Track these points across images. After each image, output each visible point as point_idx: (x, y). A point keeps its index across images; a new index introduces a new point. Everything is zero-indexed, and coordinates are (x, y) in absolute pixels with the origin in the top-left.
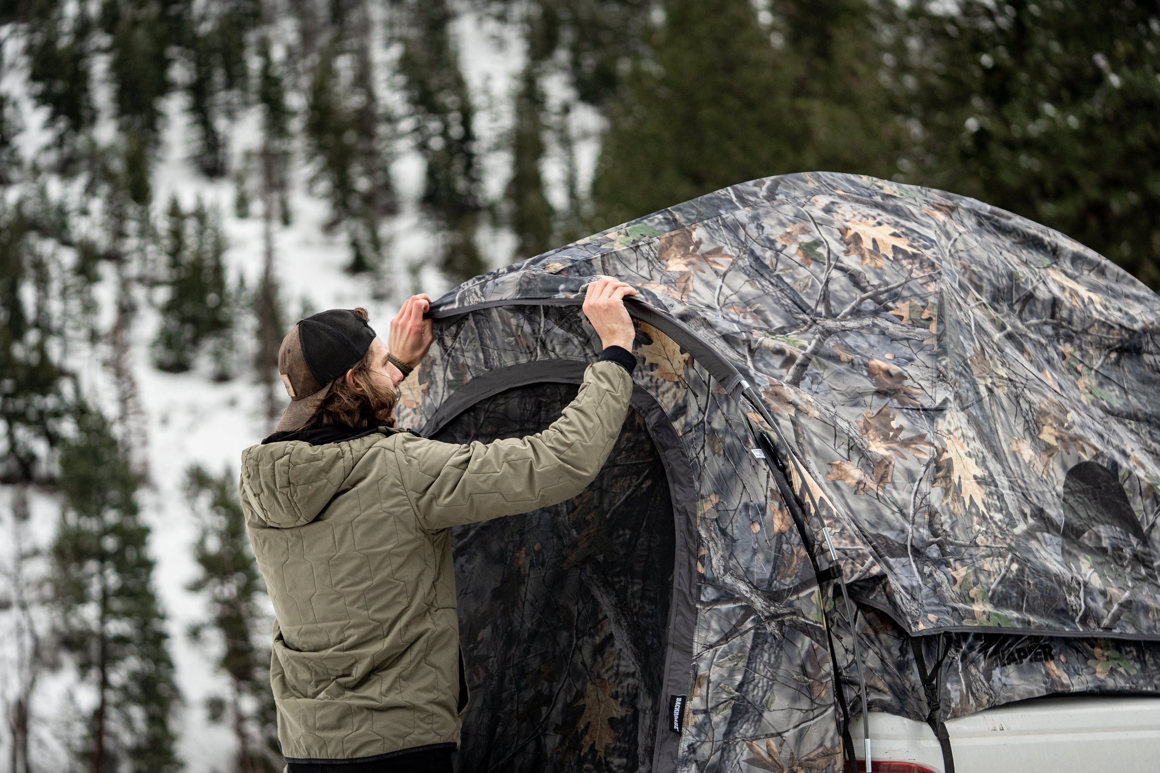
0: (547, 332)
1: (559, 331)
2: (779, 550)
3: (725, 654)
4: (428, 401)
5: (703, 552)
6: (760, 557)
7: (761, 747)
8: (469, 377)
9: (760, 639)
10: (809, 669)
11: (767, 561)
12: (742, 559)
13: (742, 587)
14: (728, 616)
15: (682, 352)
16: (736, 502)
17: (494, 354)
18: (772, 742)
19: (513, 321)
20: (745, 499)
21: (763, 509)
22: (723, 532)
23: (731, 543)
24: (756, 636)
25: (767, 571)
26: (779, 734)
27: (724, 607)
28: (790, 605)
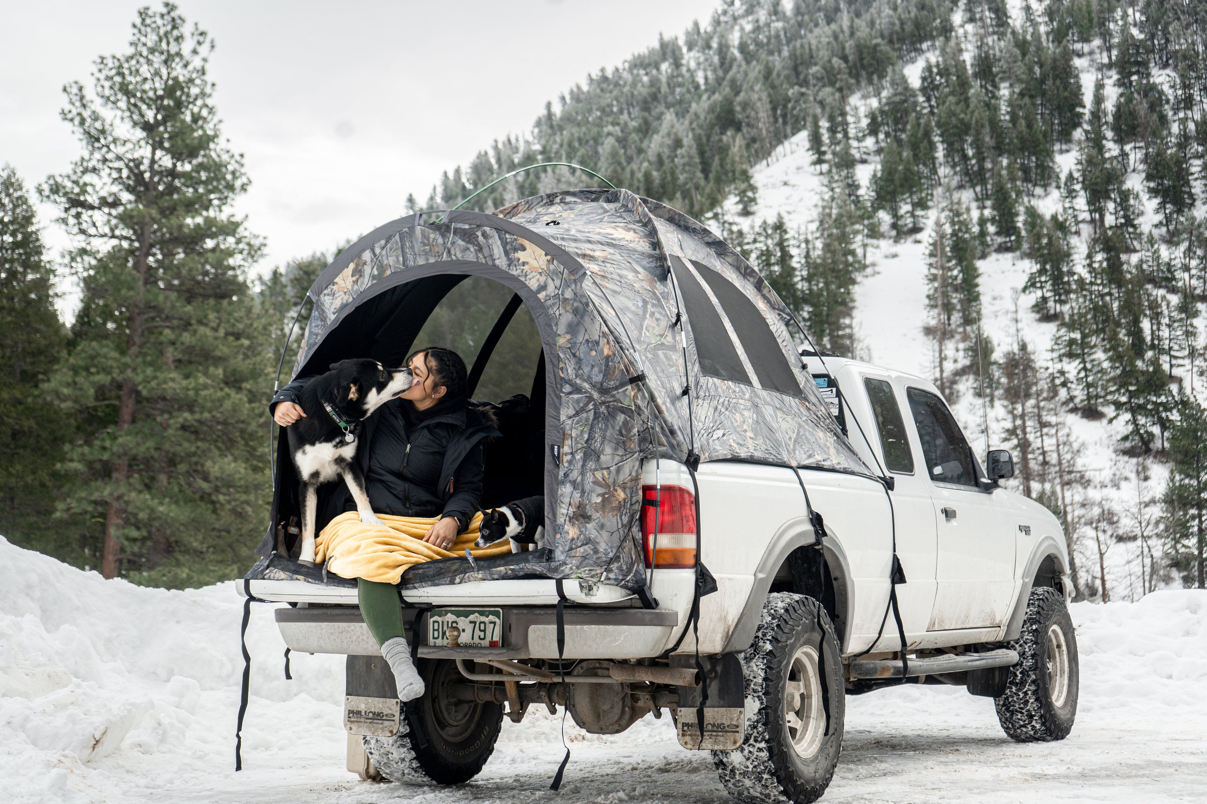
0: (453, 243)
1: (460, 242)
2: (607, 366)
3: (578, 423)
4: (356, 287)
5: (561, 365)
6: (596, 369)
7: (599, 475)
8: (388, 272)
9: (597, 416)
10: (624, 432)
11: (600, 371)
12: (586, 370)
13: (586, 386)
14: (578, 401)
15: (546, 255)
16: (580, 338)
17: (410, 257)
18: (605, 472)
19: (432, 236)
20: (587, 337)
21: (597, 343)
22: (574, 355)
23: (579, 361)
24: (595, 413)
25: (600, 378)
26: (608, 468)
27: (576, 396)
28: (613, 396)
